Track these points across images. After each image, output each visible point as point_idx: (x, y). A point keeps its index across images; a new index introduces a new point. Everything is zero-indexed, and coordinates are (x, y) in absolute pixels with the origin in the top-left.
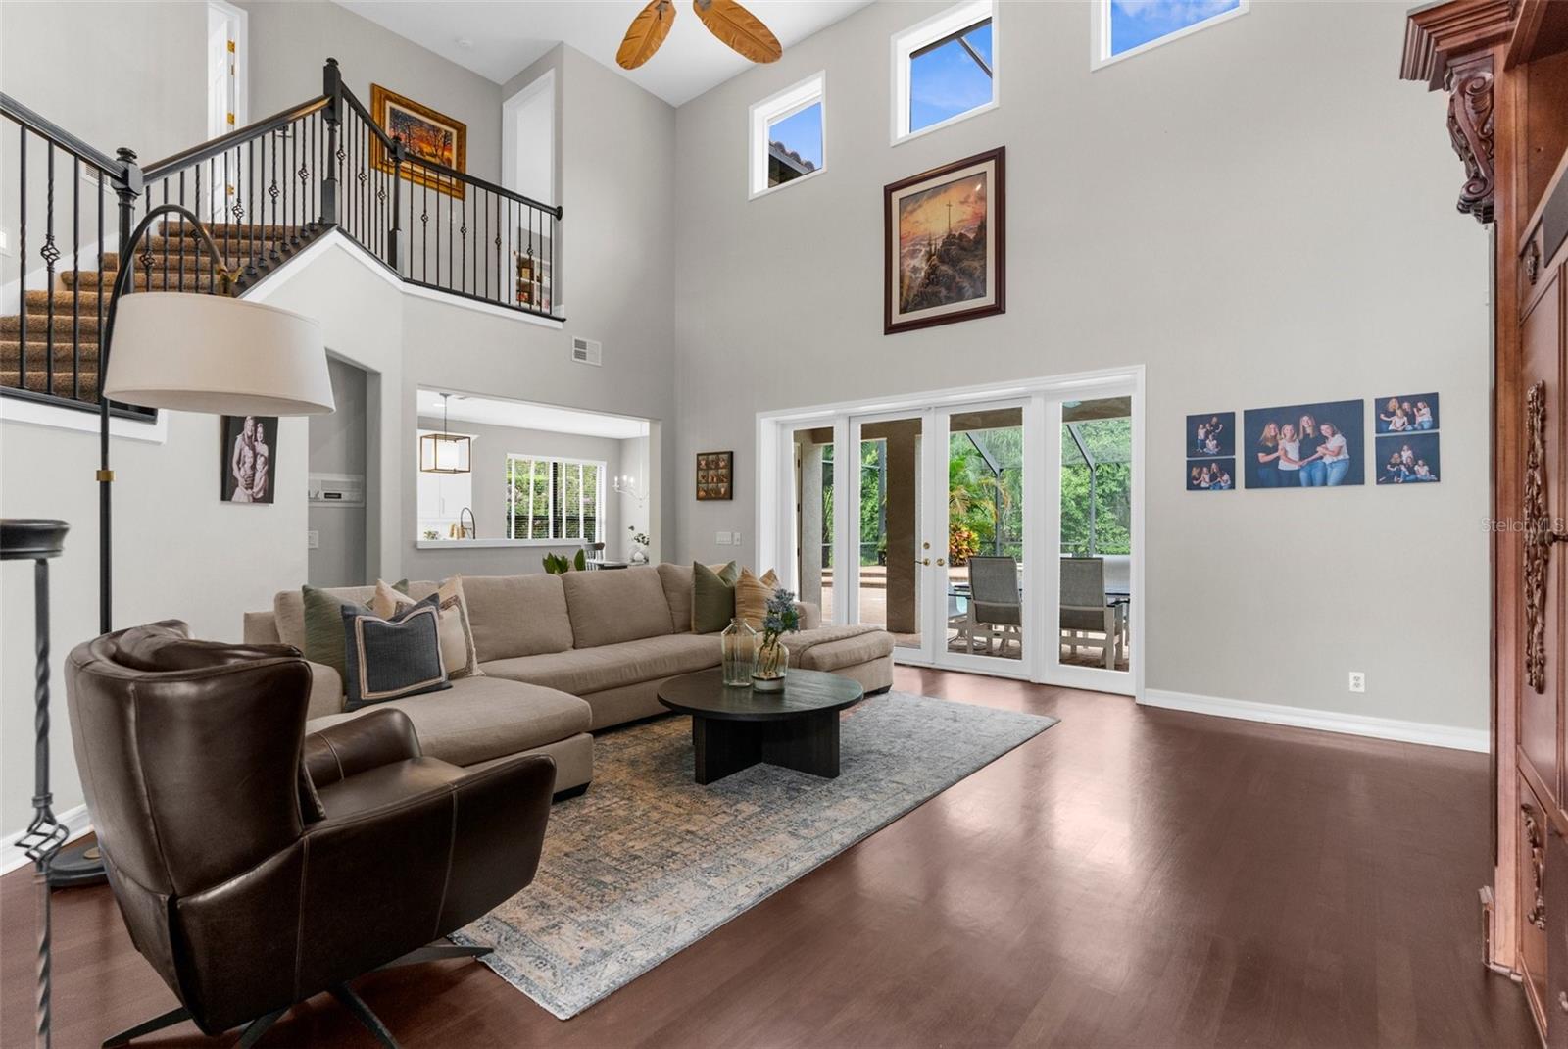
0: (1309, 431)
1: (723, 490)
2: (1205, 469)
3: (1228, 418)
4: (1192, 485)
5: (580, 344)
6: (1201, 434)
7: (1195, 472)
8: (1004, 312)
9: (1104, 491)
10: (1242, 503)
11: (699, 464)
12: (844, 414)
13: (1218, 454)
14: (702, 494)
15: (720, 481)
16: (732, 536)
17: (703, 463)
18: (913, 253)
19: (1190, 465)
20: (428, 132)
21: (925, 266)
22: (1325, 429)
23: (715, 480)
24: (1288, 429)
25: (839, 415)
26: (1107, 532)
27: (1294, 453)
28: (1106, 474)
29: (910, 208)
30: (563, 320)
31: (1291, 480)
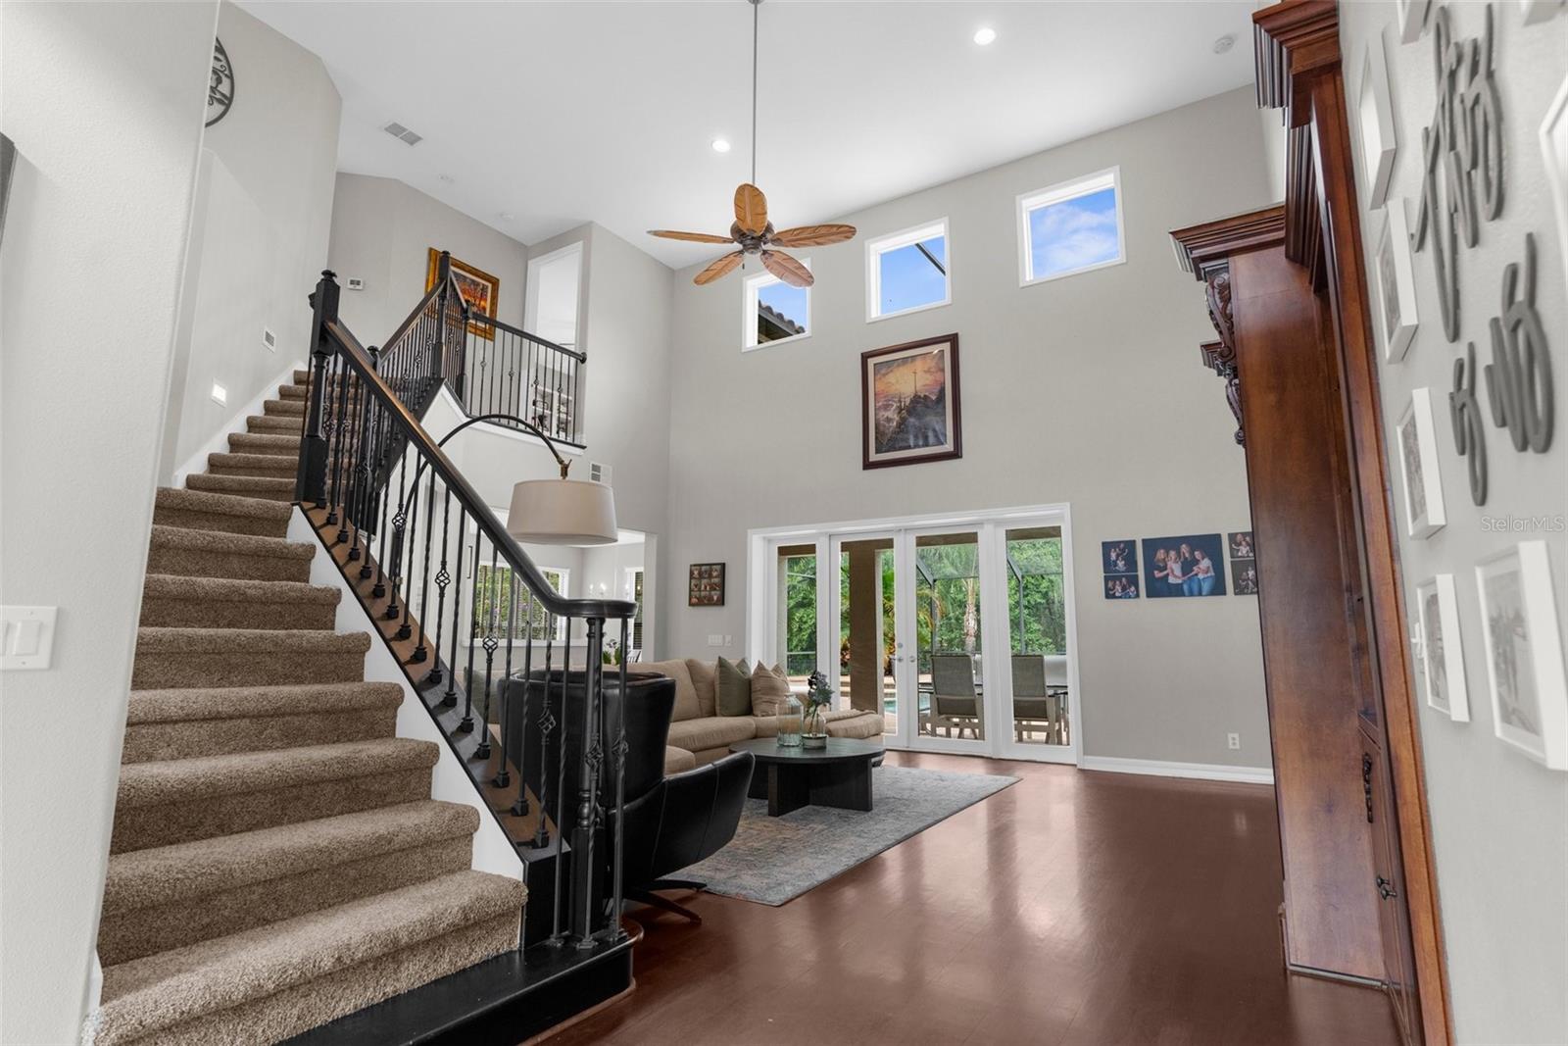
0: (1187, 555)
1: (715, 598)
2: (1118, 583)
3: (1131, 544)
4: (1109, 594)
5: (596, 468)
6: (1113, 556)
7: (1110, 584)
8: (961, 457)
9: (1029, 602)
10: (1144, 609)
11: (692, 573)
12: (826, 533)
13: (1127, 571)
14: (694, 600)
15: (713, 588)
16: (724, 638)
17: (696, 573)
18: (886, 407)
19: (1107, 579)
20: (470, 286)
21: (896, 418)
22: (1197, 554)
23: (708, 588)
24: (1172, 554)
25: (822, 533)
26: (1033, 643)
27: (1178, 571)
28: (1030, 586)
29: (883, 371)
30: (583, 447)
31: (1176, 591)
